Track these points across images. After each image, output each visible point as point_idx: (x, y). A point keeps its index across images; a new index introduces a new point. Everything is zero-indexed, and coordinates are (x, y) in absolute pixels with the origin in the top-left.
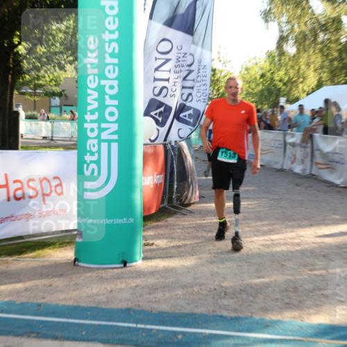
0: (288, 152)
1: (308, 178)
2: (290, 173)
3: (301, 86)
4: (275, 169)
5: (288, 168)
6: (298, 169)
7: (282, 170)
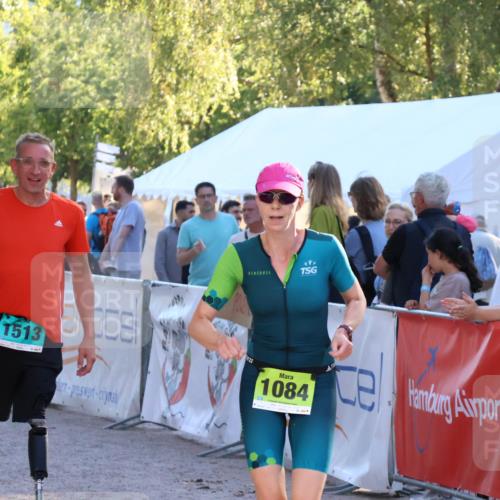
0: (157, 355)
1: (232, 455)
2: (167, 435)
3: (170, 99)
4: (107, 419)
5: (157, 418)
6: (194, 421)
7: (131, 425)
